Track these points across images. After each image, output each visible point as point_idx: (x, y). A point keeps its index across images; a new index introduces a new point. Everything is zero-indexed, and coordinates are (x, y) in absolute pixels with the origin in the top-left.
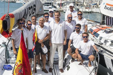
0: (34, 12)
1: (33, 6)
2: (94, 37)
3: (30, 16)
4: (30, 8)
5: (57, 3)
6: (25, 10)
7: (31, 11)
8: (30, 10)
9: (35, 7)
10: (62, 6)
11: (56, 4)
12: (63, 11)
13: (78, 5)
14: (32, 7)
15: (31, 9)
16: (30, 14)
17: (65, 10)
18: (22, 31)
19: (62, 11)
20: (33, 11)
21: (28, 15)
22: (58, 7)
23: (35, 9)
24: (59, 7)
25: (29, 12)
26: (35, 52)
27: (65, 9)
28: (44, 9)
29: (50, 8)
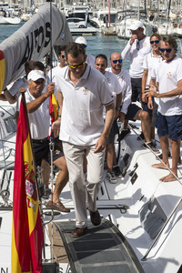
0: (47, 41)
1: (43, 25)
4: (37, 33)
6: (27, 37)
7: (39, 39)
8: (37, 38)
9: (48, 29)
10: (113, 21)
11: (96, 16)
14: (41, 27)
15: (41, 34)
17: (121, 31)
18: (23, 94)
19: (115, 34)
20: (45, 38)
21: (35, 49)
23: (49, 34)
24: (105, 25)
25: (36, 42)
27: (121, 28)
28: (72, 30)
29: (82, 26)
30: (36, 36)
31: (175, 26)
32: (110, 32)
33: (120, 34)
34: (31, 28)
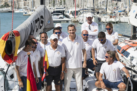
0: (41, 26)
1: (40, 17)
2: (122, 56)
3: (37, 31)
4: (36, 21)
5: (70, 11)
6: (32, 24)
7: (37, 24)
9: (42, 19)
10: (77, 15)
11: (68, 12)
13: (98, 13)
14: (38, 18)
15: (38, 22)
16: (37, 29)
18: (29, 56)
19: (77, 22)
20: (40, 24)
21: (35, 30)
22: (71, 16)
23: (42, 22)
24: (73, 17)
25: (36, 26)
27: (81, 18)
28: (54, 20)
29: (61, 18)
31: (111, 17)
32: (76, 20)
33: (81, 22)
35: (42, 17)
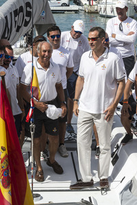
0: (28, 20)
1: (23, 5)
3: (18, 31)
4: (16, 13)
6: (6, 17)
7: (19, 19)
8: (17, 18)
9: (28, 9)
12: (98, 13)
14: (21, 8)
15: (21, 14)
16: (19, 28)
17: (102, 10)
18: (3, 77)
19: (96, 12)
20: (25, 18)
21: (14, 29)
22: (84, 1)
23: (29, 14)
24: (88, 3)
25: (16, 22)
26: (34, 123)
27: (103, 6)
28: (52, 8)
29: (64, 5)
30: (15, 16)
32: (93, 10)
33: (102, 13)
34: (10, 9)
35: (28, 5)
